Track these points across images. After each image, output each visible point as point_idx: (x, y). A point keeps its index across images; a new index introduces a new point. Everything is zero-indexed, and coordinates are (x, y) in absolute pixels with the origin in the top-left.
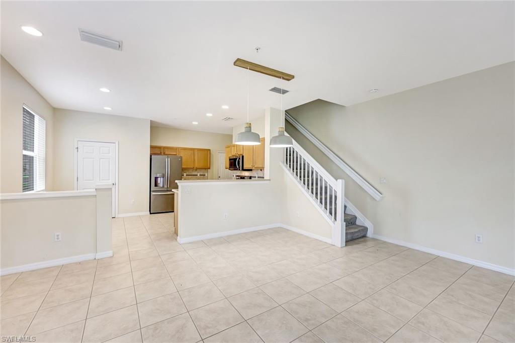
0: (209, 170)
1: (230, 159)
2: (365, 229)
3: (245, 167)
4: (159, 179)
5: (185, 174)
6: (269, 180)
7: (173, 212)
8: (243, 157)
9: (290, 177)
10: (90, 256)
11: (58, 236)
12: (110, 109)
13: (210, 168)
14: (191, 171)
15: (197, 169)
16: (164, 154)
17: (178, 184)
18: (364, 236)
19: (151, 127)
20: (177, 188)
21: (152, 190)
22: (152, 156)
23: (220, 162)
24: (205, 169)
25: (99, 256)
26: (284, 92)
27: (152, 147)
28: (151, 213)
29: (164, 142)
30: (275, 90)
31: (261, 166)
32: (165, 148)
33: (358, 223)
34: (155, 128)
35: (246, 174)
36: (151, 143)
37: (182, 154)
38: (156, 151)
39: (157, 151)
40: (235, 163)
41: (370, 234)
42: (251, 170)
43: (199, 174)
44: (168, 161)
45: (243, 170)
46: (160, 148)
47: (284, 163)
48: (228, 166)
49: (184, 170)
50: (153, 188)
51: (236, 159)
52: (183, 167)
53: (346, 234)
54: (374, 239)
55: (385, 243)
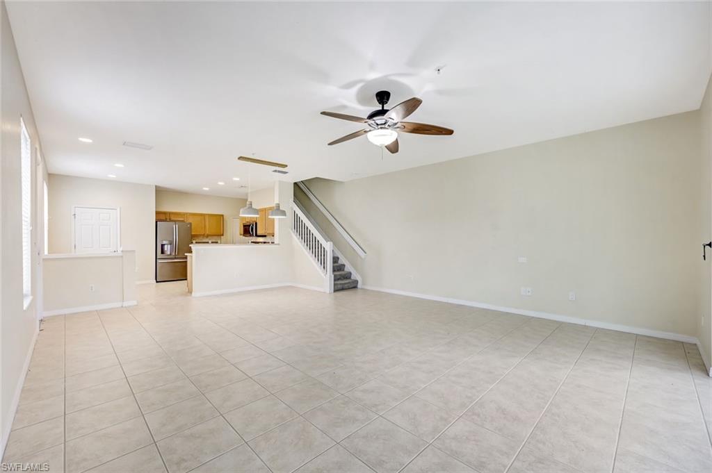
0: (222, 237)
1: (244, 226)
2: (356, 282)
3: (259, 233)
4: (166, 246)
5: (194, 242)
6: (278, 244)
7: (186, 279)
8: (256, 223)
9: (297, 241)
10: (118, 305)
11: (92, 287)
12: (114, 176)
13: (223, 235)
14: (201, 238)
15: (208, 236)
16: (170, 220)
17: (192, 248)
18: (355, 287)
19: (156, 191)
20: (191, 252)
21: (158, 257)
22: (158, 223)
23: (234, 228)
24: (218, 235)
25: (126, 304)
26: (285, 173)
27: (157, 213)
28: (157, 282)
29: (169, 208)
30: (275, 171)
31: (271, 232)
32: (170, 213)
33: (352, 278)
34: (160, 192)
35: (261, 239)
36: (156, 207)
37: (190, 220)
38: (161, 217)
39: (163, 217)
40: (249, 230)
41: (359, 286)
42: (265, 236)
43: (210, 242)
44: (175, 227)
45: (257, 236)
46: (165, 213)
47: (292, 229)
48: (242, 233)
49: (193, 237)
50: (159, 255)
51: (250, 226)
52: (193, 233)
53: (335, 285)
54: (362, 289)
55: (368, 290)
